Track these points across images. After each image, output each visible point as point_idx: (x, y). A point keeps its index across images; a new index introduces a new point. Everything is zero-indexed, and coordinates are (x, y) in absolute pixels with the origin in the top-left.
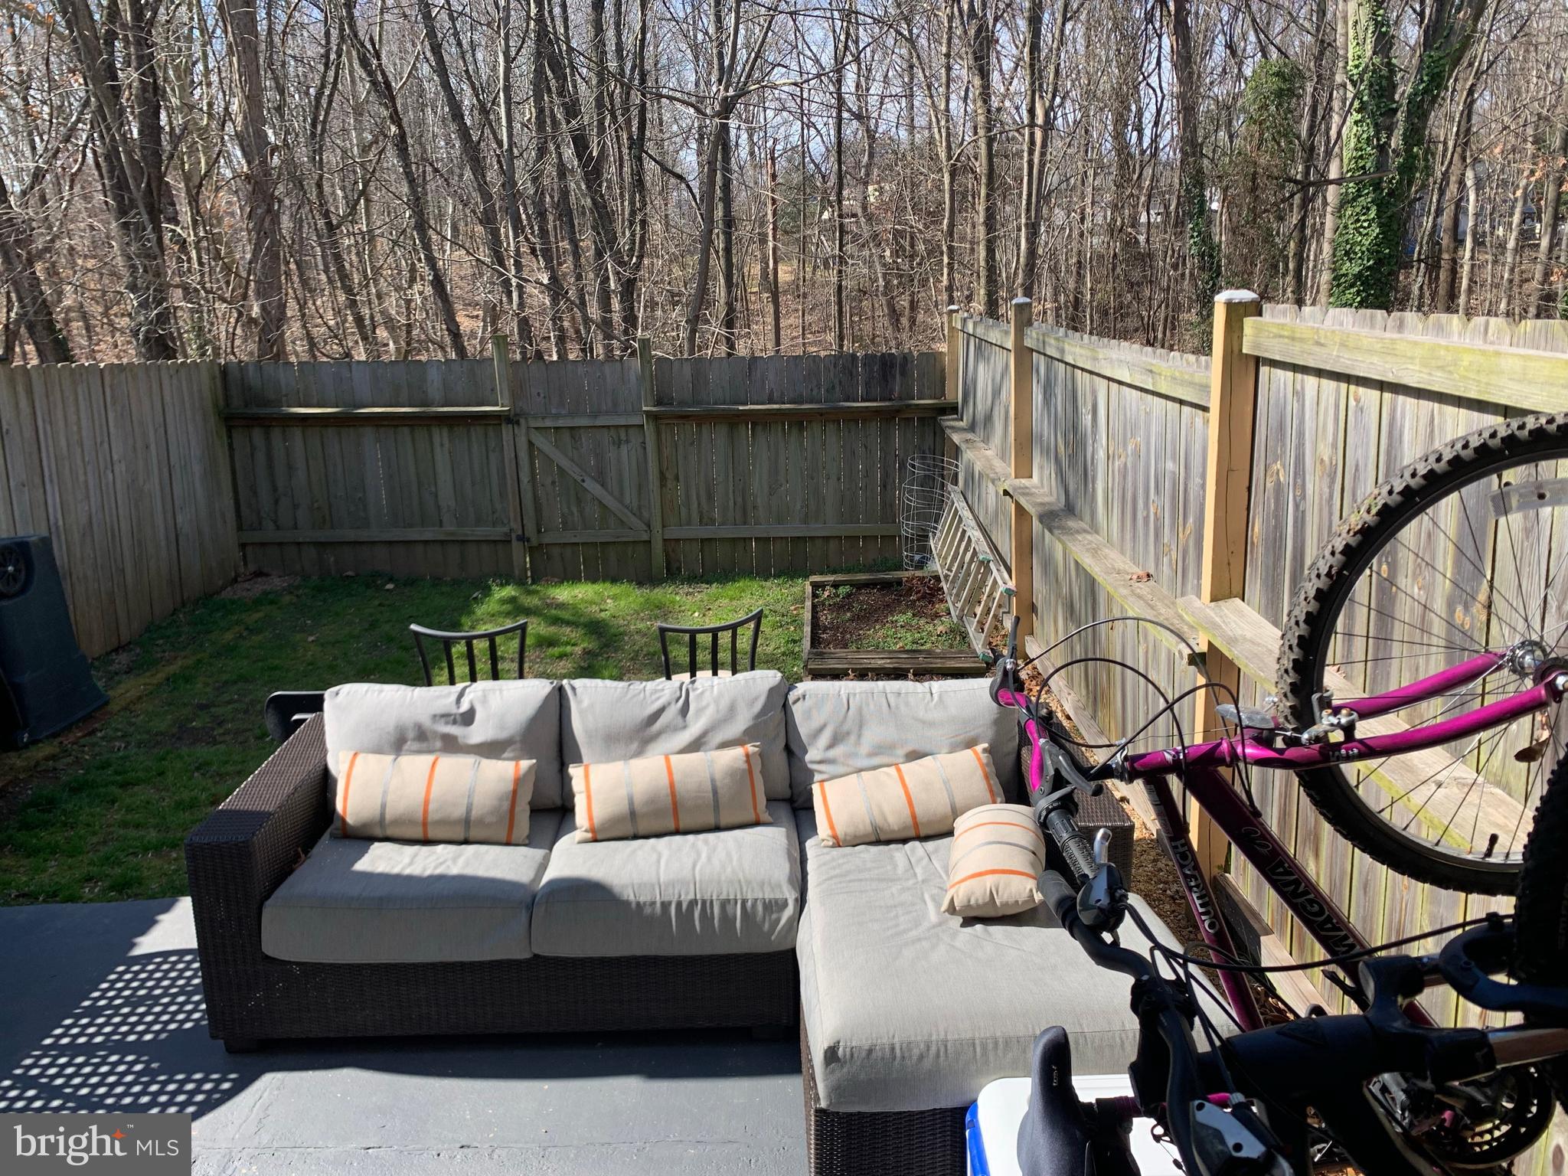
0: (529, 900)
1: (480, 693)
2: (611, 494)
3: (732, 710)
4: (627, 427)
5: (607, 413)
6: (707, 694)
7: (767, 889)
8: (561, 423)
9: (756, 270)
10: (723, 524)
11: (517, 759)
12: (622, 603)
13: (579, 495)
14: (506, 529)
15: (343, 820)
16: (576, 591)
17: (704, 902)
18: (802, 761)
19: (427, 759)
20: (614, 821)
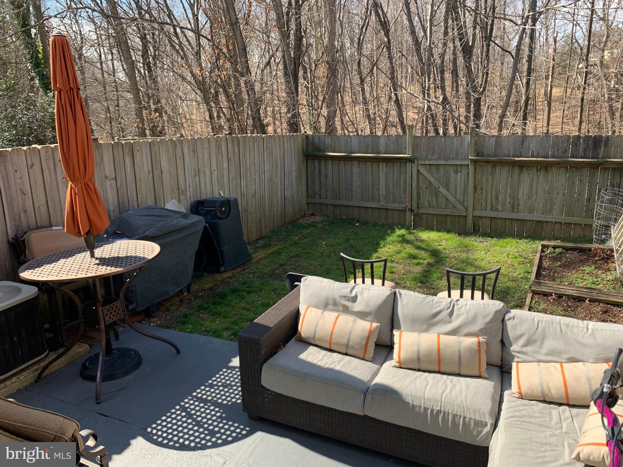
0: (365, 390)
1: (360, 289)
2: (451, 194)
3: (475, 318)
4: (461, 165)
5: (453, 159)
6: (464, 308)
7: (477, 415)
8: (432, 162)
9: (543, 91)
10: (503, 211)
11: (372, 321)
12: (450, 243)
13: (437, 194)
14: (404, 206)
15: (300, 334)
16: (431, 235)
17: (445, 412)
18: (509, 350)
19: (334, 315)
20: (410, 361)
